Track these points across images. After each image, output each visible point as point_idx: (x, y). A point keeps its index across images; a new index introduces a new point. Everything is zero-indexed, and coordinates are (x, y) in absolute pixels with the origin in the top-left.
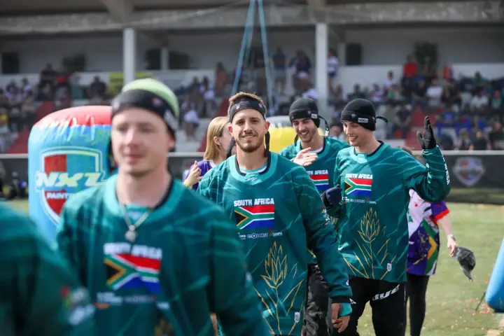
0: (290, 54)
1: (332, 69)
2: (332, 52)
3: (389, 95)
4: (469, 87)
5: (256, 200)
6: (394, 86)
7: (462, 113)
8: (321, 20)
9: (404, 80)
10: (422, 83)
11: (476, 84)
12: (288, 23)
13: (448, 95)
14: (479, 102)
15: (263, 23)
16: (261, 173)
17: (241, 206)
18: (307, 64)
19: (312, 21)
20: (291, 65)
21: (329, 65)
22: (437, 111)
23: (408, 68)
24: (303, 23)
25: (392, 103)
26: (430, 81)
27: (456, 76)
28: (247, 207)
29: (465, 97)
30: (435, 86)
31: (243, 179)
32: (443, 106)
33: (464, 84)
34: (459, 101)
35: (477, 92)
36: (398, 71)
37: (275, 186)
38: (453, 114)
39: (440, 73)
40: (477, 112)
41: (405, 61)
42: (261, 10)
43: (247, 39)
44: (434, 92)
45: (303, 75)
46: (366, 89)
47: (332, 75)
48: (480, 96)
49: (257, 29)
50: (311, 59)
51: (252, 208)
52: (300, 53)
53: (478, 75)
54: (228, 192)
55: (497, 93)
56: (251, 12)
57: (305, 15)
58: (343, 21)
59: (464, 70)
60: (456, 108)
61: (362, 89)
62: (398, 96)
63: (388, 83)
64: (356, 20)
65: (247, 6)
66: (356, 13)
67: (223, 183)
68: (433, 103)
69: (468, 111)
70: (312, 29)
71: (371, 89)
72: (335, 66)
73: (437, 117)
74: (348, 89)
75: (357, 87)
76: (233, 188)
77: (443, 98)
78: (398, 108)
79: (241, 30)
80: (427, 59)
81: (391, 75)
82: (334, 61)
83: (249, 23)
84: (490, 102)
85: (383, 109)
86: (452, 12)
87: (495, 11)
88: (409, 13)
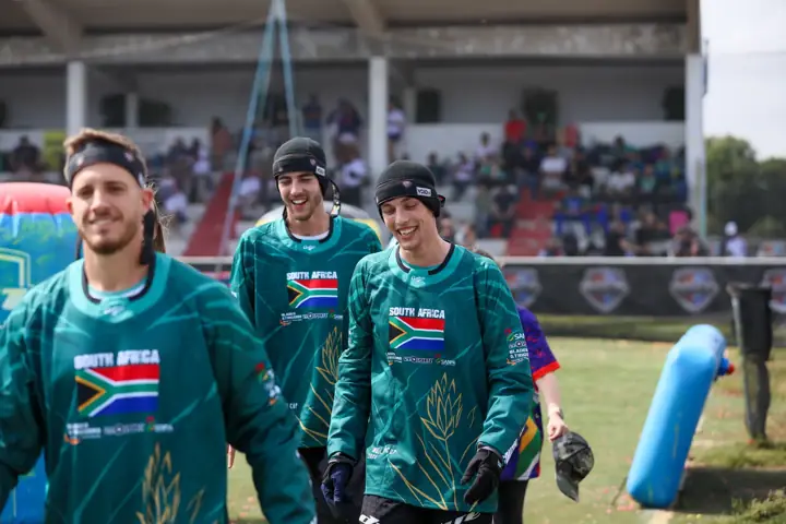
0: (329, 105)
1: (394, 130)
2: (394, 102)
3: (483, 170)
4: (606, 158)
5: (121, 354)
6: (490, 157)
7: (596, 198)
8: (377, 50)
9: (506, 147)
10: (528, 153)
11: (618, 156)
12: (326, 56)
13: (573, 170)
14: (621, 181)
15: (286, 57)
16: (132, 299)
17: (91, 368)
18: (354, 122)
19: (363, 53)
20: (330, 121)
21: (390, 123)
22: (554, 195)
23: (512, 128)
24: (351, 56)
25: (486, 182)
26: (545, 147)
27: (586, 141)
28: (101, 370)
29: (600, 174)
30: (554, 156)
31: (95, 311)
32: (565, 187)
33: (597, 155)
34: (590, 181)
35: (617, 166)
36: (497, 132)
37: (162, 326)
38: (581, 200)
39: (561, 137)
40: (618, 197)
41: (507, 118)
42: (284, 37)
43: (262, 81)
44: (553, 165)
45: (348, 138)
46: (447, 161)
47: (394, 138)
48: (622, 173)
49: (277, 65)
50: (361, 112)
51: (111, 371)
52: (344, 104)
53: (620, 141)
54: (65, 337)
55: (649, 169)
56: (268, 38)
57: (352, 44)
58: (412, 54)
59: (600, 132)
60: (585, 191)
61: (441, 159)
62: (496, 172)
63: (482, 151)
64: (432, 53)
65: (261, 28)
66: (433, 42)
67: (53, 320)
68: (551, 183)
69: (604, 196)
70: (363, 66)
71: (455, 160)
72: (402, 126)
73: (557, 205)
75: (433, 158)
76: (75, 329)
77: (566, 176)
78: (496, 191)
79: (252, 66)
80: (541, 116)
81: (485, 139)
82: (397, 116)
83: (266, 55)
84: (638, 183)
85: (472, 192)
86: (581, 42)
87: (647, 41)
88: (515, 43)
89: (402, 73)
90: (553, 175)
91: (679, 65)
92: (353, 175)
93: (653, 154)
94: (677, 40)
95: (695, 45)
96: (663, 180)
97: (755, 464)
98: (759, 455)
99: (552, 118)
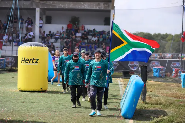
0: (25, 19)
1: (41, 25)
3: (62, 35)
4: (91, 33)
6: (64, 32)
7: (88, 43)
8: (38, 7)
9: (67, 30)
11: (94, 33)
12: (25, 7)
13: (83, 36)
14: (95, 39)
18: (31, 22)
19: (34, 7)
20: (25, 22)
22: (80, 41)
23: (68, 26)
24: (31, 7)
25: (62, 38)
26: (77, 31)
27: (86, 29)
29: (90, 37)
30: (79, 33)
32: (82, 40)
33: (89, 32)
34: (87, 39)
35: (94, 35)
36: (65, 26)
38: (85, 43)
39: (80, 28)
40: (95, 43)
41: (68, 23)
42: (18, 2)
43: (12, 12)
44: (79, 35)
46: (53, 33)
47: (41, 27)
48: (95, 37)
49: (16, 9)
50: (33, 21)
52: (29, 19)
53: (94, 30)
55: (101, 36)
57: (32, 4)
58: (46, 7)
59: (89, 27)
60: (86, 41)
62: (65, 36)
63: (62, 31)
64: (51, 7)
68: (78, 39)
69: (90, 42)
70: (34, 9)
71: (55, 32)
73: (79, 44)
74: (47, 33)
75: (50, 32)
77: (81, 37)
78: (65, 40)
79: (10, 8)
80: (77, 23)
81: (63, 28)
82: (42, 22)
83: (13, 6)
84: (98, 39)
85: (59, 40)
86: (86, 6)
87: (102, 6)
88: (71, 5)
89: (43, 11)
90: (79, 37)
91: (109, 11)
93: (102, 33)
94: (109, 6)
95: (113, 8)
96: (104, 39)
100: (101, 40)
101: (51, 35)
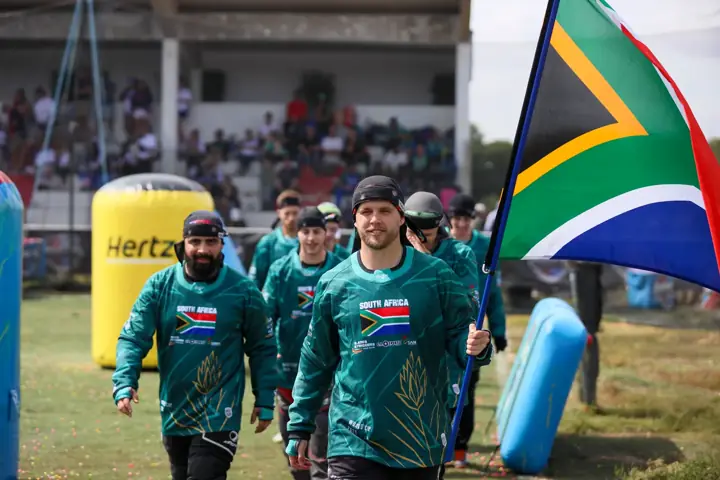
0: (122, 84)
1: (183, 107)
2: (184, 82)
3: (267, 146)
4: (381, 138)
6: (274, 134)
8: (170, 34)
9: (287, 125)
10: (310, 131)
11: (392, 137)
12: (122, 36)
13: (350, 149)
14: (396, 160)
15: (93, 36)
18: (146, 96)
19: (157, 34)
20: (123, 98)
21: (180, 101)
22: (335, 170)
23: (293, 109)
24: (145, 37)
25: (270, 158)
26: (325, 130)
27: (362, 122)
29: (375, 152)
30: (333, 135)
32: (343, 164)
33: (373, 134)
34: (366, 159)
35: (392, 146)
36: (279, 111)
38: (358, 176)
39: (339, 117)
41: (290, 98)
42: (91, 17)
43: (69, 59)
44: (332, 144)
45: (140, 113)
46: (232, 137)
47: (183, 115)
48: (396, 152)
49: (84, 44)
50: (153, 91)
52: (136, 83)
53: (394, 121)
55: (420, 149)
56: (76, 18)
57: (146, 26)
58: (202, 37)
59: (374, 114)
60: (361, 168)
61: (226, 136)
62: (278, 149)
63: (265, 130)
64: (222, 36)
65: (70, 8)
66: (221, 26)
68: (331, 160)
70: (156, 47)
71: (241, 136)
72: (188, 102)
73: (335, 180)
74: (207, 137)
75: (219, 134)
77: (344, 154)
78: (280, 166)
79: (61, 44)
80: (322, 96)
81: (269, 117)
82: (186, 95)
83: (74, 34)
84: (411, 161)
85: (256, 167)
86: (360, 30)
87: (421, 31)
88: (300, 28)
89: (191, 54)
90: (333, 152)
91: (450, 52)
92: (142, 149)
93: (424, 135)
94: (448, 30)
95: (467, 36)
96: (434, 158)
97: (596, 429)
98: (598, 421)
99: (330, 99)
100: (420, 163)
101: (224, 147)
